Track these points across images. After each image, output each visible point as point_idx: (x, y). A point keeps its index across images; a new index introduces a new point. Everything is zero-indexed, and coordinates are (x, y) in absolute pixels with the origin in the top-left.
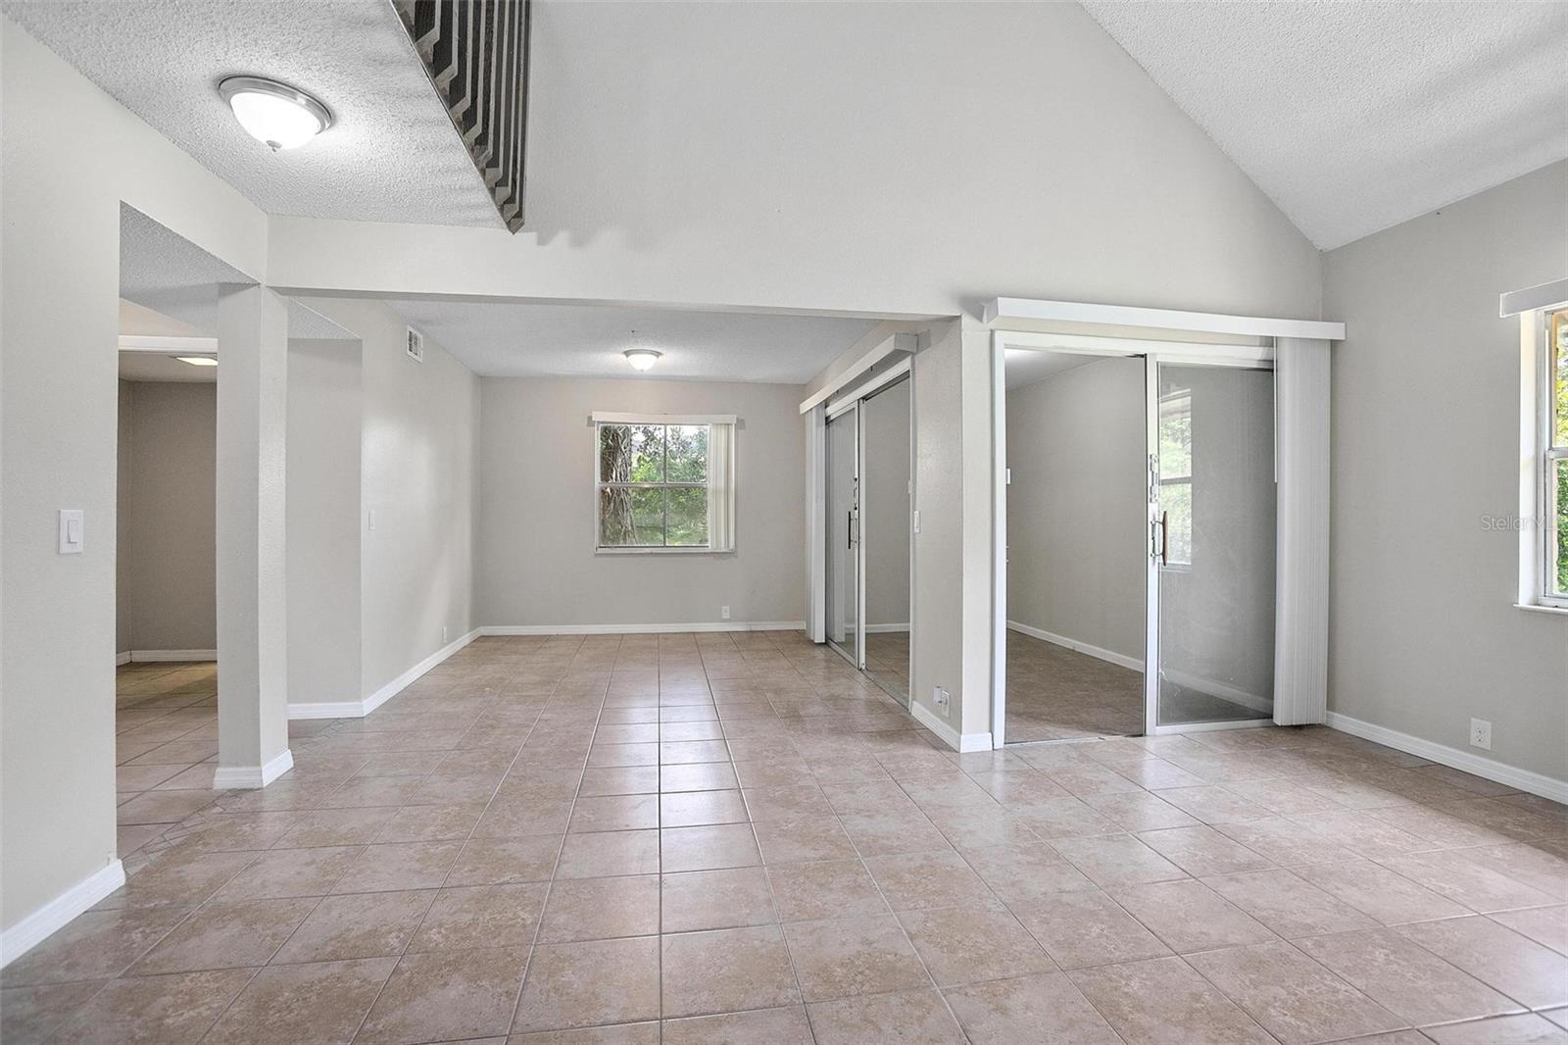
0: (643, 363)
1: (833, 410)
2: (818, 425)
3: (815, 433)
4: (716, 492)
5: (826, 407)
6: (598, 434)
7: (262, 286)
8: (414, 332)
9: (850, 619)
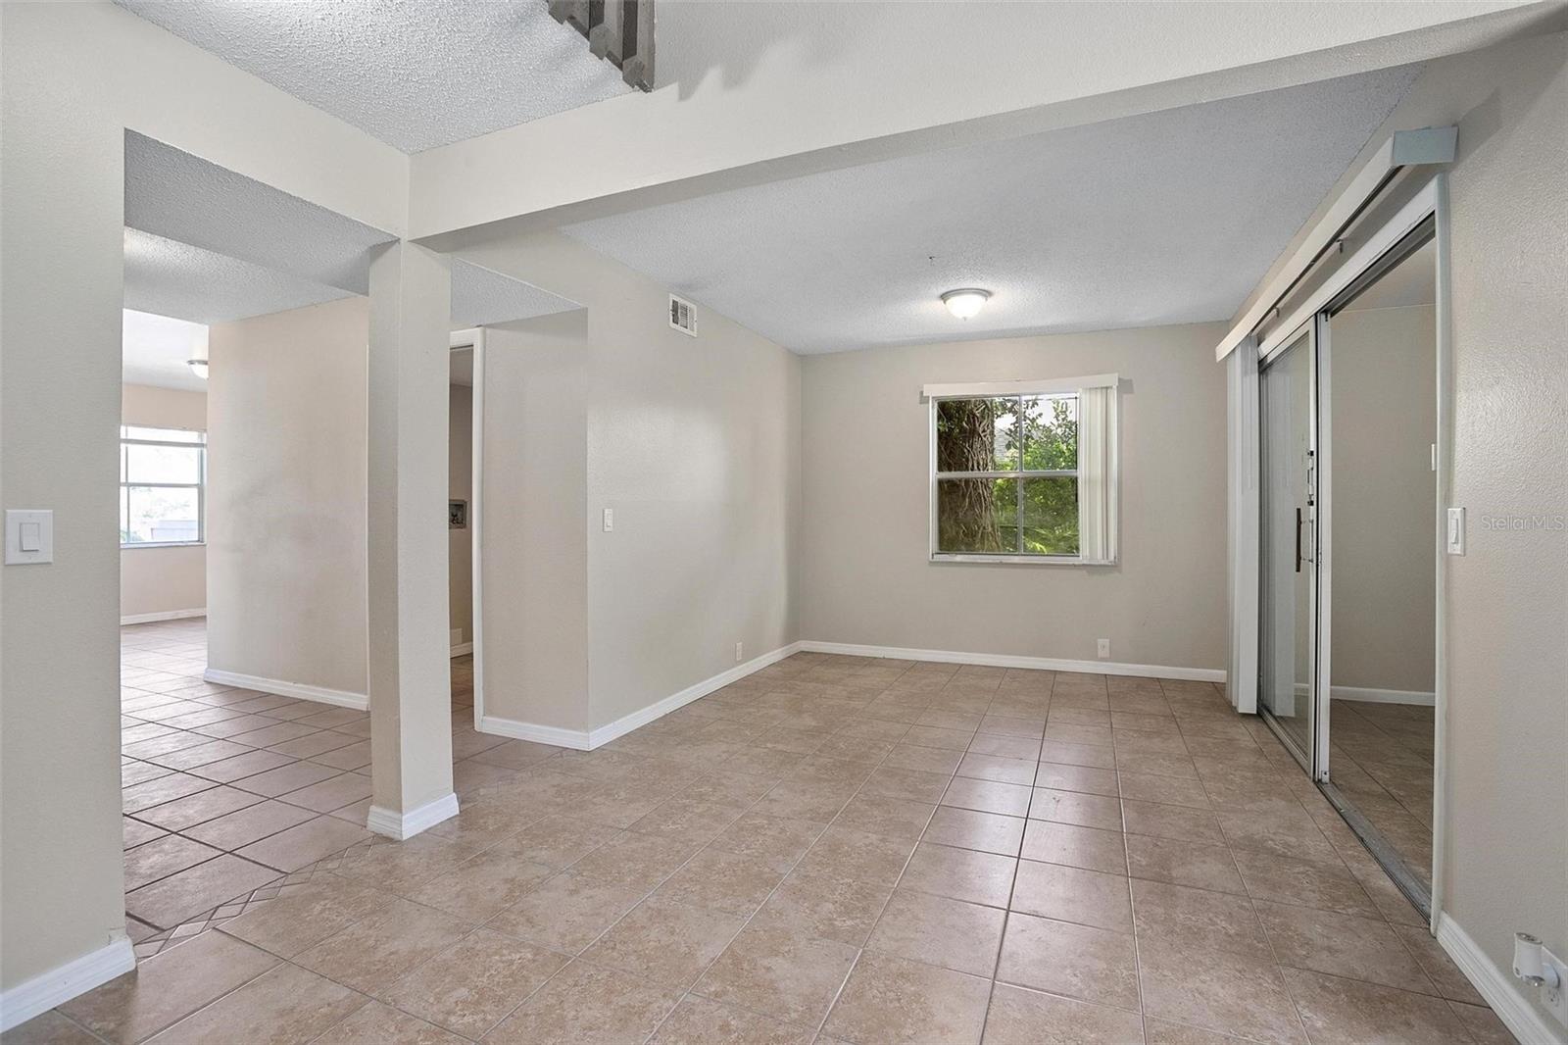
0: (966, 309)
1: (1269, 347)
2: (1245, 373)
3: (1242, 387)
4: (1090, 481)
5: (1259, 345)
6: (933, 412)
7: (402, 242)
8: (681, 301)
9: (1301, 676)
